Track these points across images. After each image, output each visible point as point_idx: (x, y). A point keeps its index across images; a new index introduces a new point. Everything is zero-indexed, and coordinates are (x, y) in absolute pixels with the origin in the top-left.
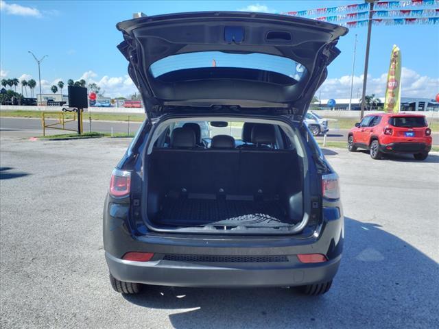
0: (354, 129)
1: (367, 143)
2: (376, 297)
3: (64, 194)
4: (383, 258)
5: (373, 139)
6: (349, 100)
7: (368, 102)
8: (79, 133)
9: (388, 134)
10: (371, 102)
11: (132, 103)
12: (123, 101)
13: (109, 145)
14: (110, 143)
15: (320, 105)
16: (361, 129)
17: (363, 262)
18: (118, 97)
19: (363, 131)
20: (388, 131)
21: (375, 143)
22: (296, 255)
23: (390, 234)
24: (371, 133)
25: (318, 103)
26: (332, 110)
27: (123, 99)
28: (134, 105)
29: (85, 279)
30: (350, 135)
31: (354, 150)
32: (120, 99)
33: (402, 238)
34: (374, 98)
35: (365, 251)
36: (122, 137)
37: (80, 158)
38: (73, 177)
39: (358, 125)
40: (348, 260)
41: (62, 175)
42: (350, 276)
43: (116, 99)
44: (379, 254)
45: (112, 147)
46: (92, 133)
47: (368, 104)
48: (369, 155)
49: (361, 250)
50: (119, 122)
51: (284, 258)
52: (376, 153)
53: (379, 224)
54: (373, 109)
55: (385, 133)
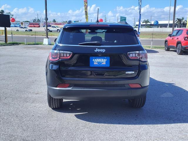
0: (168, 38)
1: (175, 45)
2: (166, 109)
3: (9, 73)
4: (172, 96)
5: (178, 43)
6: (168, 21)
7: (180, 22)
8: (6, 42)
9: (186, 40)
10: (182, 22)
11: (34, 24)
12: (28, 23)
13: (25, 49)
14: (26, 48)
15: (151, 25)
16: (172, 38)
17: (163, 97)
18: (24, 21)
19: (173, 39)
20: (186, 39)
21: (179, 45)
22: (128, 84)
23: (179, 87)
24: (177, 40)
25: (150, 23)
26: (158, 27)
27: (28, 22)
28: (35, 26)
29: (33, 105)
30: (166, 41)
31: (168, 50)
32: (25, 22)
33: (184, 88)
34: (184, 20)
35: (165, 93)
36: (31, 44)
37: (11, 56)
38: (10, 65)
39: (170, 35)
40: (156, 97)
41: (4, 64)
42: (156, 102)
43: (23, 22)
44: (171, 94)
45: (27, 50)
46: (13, 42)
47: (180, 23)
48: (176, 53)
49: (163, 93)
50: (28, 36)
51: (123, 85)
52: (179, 51)
53: (174, 83)
54: (183, 27)
55: (185, 40)
